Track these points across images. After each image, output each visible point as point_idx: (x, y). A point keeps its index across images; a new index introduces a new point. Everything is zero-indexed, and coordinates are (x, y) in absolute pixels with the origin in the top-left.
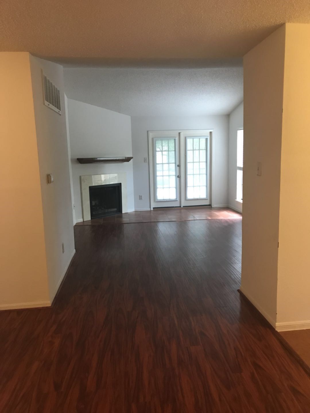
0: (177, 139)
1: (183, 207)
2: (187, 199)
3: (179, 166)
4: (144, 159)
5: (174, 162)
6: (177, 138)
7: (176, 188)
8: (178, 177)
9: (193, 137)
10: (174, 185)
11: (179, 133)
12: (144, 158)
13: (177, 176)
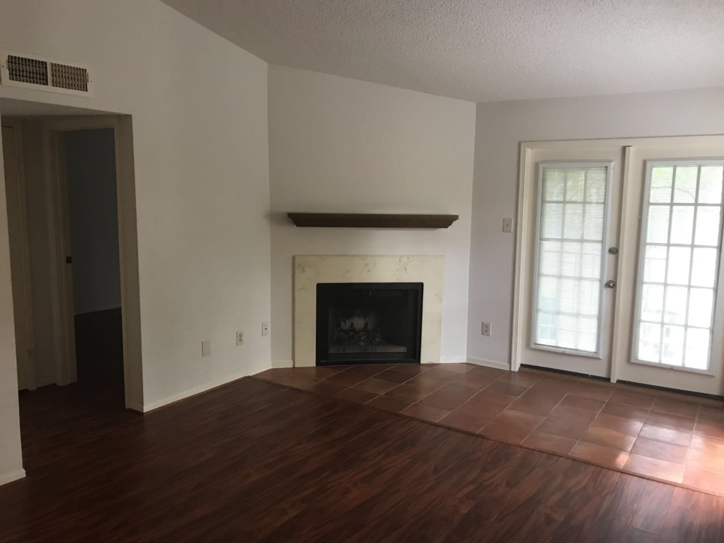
0: (614, 166)
1: (619, 381)
2: (633, 361)
3: (614, 251)
4: (501, 221)
5: (599, 238)
6: (613, 164)
7: (599, 319)
8: (608, 285)
9: (675, 161)
10: (594, 310)
11: (624, 149)
12: (504, 220)
13: (605, 281)
